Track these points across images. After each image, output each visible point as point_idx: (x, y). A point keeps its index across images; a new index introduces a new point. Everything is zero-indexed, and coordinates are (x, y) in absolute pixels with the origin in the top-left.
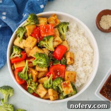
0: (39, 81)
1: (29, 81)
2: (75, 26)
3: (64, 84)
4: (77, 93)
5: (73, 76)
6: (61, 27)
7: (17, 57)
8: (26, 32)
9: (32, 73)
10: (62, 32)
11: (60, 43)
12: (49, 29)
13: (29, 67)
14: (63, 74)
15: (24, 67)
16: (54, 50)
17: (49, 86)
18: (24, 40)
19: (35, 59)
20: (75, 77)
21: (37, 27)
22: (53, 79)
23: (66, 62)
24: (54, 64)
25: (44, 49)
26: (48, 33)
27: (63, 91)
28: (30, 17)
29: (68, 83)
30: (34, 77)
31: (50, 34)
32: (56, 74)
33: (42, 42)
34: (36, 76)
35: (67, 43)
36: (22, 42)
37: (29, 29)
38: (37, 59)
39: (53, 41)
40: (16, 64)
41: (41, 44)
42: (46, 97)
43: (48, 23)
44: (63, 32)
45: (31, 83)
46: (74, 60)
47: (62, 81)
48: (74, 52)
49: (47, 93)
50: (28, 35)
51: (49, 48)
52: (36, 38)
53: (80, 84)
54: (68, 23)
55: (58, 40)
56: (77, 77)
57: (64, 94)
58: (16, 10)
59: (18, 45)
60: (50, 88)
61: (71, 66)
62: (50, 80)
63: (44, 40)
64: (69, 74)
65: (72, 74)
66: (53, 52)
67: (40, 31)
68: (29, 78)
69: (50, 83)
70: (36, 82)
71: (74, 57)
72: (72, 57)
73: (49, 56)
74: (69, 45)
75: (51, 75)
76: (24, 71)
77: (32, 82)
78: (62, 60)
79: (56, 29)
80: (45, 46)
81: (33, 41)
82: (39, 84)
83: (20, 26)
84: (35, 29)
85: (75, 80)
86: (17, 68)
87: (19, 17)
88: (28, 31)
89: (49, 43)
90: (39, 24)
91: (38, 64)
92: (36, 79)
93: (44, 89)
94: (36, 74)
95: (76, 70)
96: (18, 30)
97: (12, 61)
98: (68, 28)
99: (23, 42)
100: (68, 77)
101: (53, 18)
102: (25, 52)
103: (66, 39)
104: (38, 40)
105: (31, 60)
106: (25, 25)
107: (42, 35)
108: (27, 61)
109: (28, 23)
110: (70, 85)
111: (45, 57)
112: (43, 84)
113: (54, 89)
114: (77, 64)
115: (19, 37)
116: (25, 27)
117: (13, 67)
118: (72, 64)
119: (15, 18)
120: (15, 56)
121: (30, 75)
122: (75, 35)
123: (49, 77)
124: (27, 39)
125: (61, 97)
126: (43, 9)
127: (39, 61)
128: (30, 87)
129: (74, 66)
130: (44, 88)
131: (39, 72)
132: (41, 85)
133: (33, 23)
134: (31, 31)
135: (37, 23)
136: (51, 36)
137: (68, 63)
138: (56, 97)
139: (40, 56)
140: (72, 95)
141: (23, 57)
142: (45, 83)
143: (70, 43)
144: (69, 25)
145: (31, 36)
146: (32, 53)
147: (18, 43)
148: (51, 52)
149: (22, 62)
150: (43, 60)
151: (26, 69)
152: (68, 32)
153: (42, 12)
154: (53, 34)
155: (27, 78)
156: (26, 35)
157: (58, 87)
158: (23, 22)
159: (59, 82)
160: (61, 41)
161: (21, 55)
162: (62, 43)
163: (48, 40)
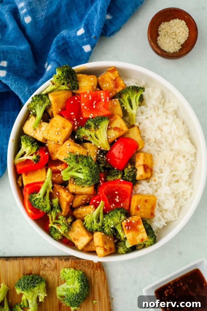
0: (75, 213)
1: (53, 215)
2: (157, 94)
3: (128, 224)
4: (155, 242)
5: (149, 206)
6: (125, 97)
7: (28, 160)
8: (49, 106)
9: (59, 196)
10: (128, 107)
11: (122, 133)
12: (99, 100)
13: (54, 182)
14: (128, 200)
15: (42, 183)
16: (108, 149)
17: (95, 226)
18: (44, 125)
19: (67, 166)
20: (153, 208)
21: (74, 94)
22: (105, 213)
23: (135, 175)
24: (109, 179)
25: (88, 145)
26: (97, 110)
27: (126, 238)
28: (59, 73)
29: (138, 223)
30: (64, 205)
31: (101, 114)
32: (112, 201)
33: (83, 129)
34: (68, 203)
35: (140, 133)
36: (40, 127)
37: (56, 101)
38: (72, 168)
39: (108, 129)
40: (26, 174)
41: (82, 135)
42: (90, 248)
43: (99, 86)
44: (131, 106)
45: (57, 218)
46: (151, 170)
47: (123, 217)
48: (152, 152)
49: (92, 240)
50: (54, 113)
51: (98, 143)
52: (70, 119)
53: (163, 223)
54: (143, 89)
55: (118, 126)
56: (157, 207)
57: (128, 245)
58: (29, 54)
59: (32, 135)
60: (97, 231)
61: (144, 183)
62: (99, 214)
63: (88, 127)
64: (139, 201)
65: (146, 201)
66: (107, 152)
67: (80, 104)
68: (52, 207)
69: (98, 220)
70: (67, 217)
71: (152, 164)
72: (149, 163)
73: (98, 162)
74: (143, 138)
75: (102, 203)
76: (42, 191)
77: (60, 217)
78: (126, 171)
79: (116, 102)
80: (89, 139)
81: (64, 128)
82: (74, 219)
83: (37, 92)
84: (68, 101)
85: (152, 215)
86: (28, 185)
87: (36, 72)
88: (54, 105)
89: (97, 133)
90: (78, 88)
91: (74, 179)
92: (68, 210)
93: (84, 232)
94: (68, 199)
95: (156, 191)
96: (33, 101)
97: (19, 168)
98: (141, 99)
99: (43, 129)
100: (138, 209)
101: (111, 75)
102: (47, 150)
103: (137, 124)
104: (74, 125)
105: (59, 168)
106: (48, 90)
107: (85, 115)
108: (49, 170)
109: (54, 87)
110: (141, 227)
111: (89, 165)
112: (83, 221)
113: (105, 234)
114: (157, 180)
115: (35, 115)
116: (47, 94)
117: (19, 182)
118: (147, 179)
119: (28, 73)
120: (25, 158)
121: (55, 201)
122: (158, 116)
123: (96, 206)
124: (52, 121)
125: (121, 250)
126: (90, 53)
127: (77, 171)
128: (55, 226)
129: (152, 182)
130: (86, 229)
131: (74, 195)
132: (78, 223)
133: (64, 87)
134: (61, 105)
135: (74, 88)
136: (102, 118)
137: (138, 177)
138: (111, 249)
139: (77, 162)
140: (144, 246)
141: (42, 159)
142: (87, 219)
143: (144, 131)
144: (144, 93)
145: (60, 114)
146: (60, 154)
147: (32, 130)
148: (102, 151)
149: (39, 171)
150: (83, 170)
151: (48, 187)
152: (142, 107)
153: (86, 62)
154: (107, 112)
155: (48, 207)
156: (50, 112)
157: (115, 229)
158: (44, 82)
159: (116, 219)
160: (125, 129)
161: (38, 157)
162: (127, 133)
163: (97, 127)
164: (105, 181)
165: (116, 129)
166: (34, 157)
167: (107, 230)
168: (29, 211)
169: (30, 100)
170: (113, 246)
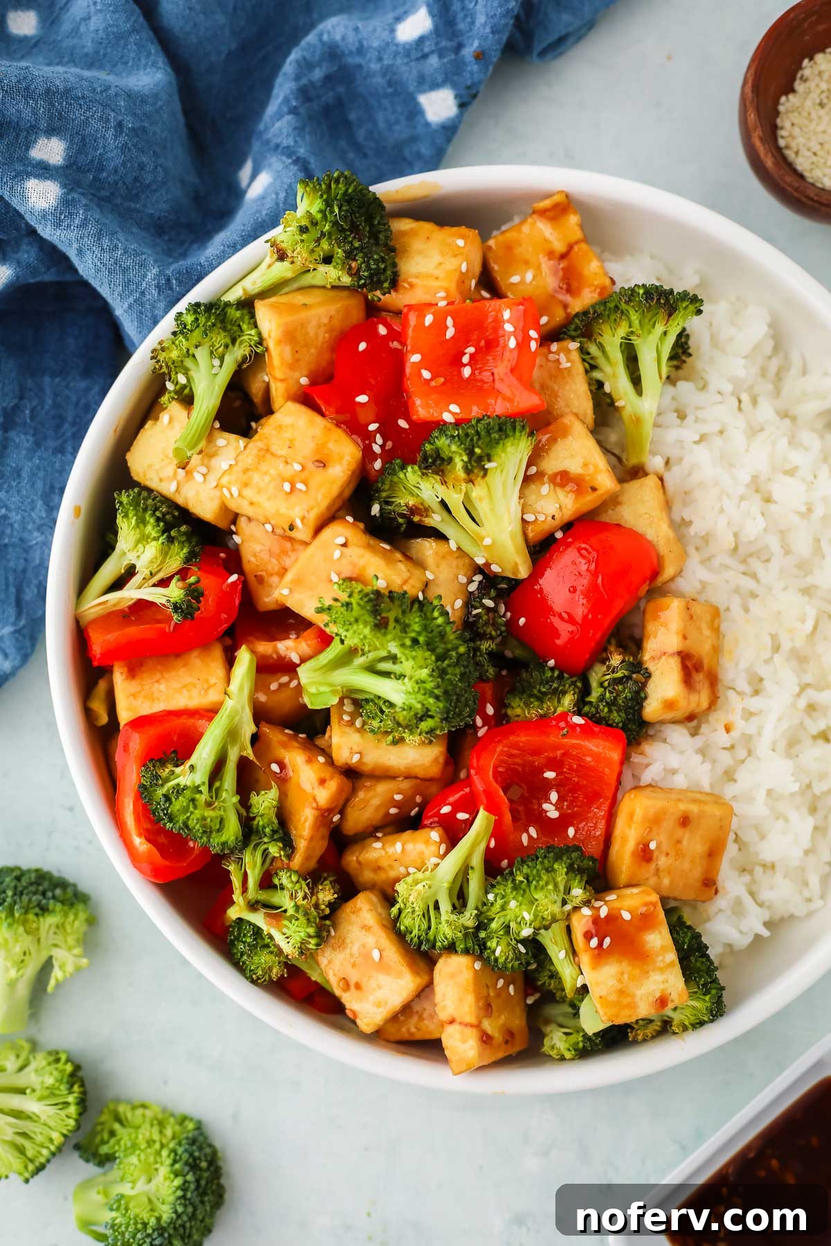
0: (352, 859)
1: (252, 864)
2: (755, 330)
3: (601, 927)
4: (717, 1011)
5: (694, 845)
6: (611, 339)
7: (141, 607)
8: (256, 360)
9: (282, 780)
10: (617, 382)
11: (589, 501)
12: (490, 344)
13: (260, 715)
14: (600, 812)
15: (210, 713)
16: (523, 573)
17: (447, 926)
18: (229, 444)
19: (325, 640)
20: (714, 853)
21: (373, 311)
22: (494, 868)
23: (639, 698)
24: (519, 709)
25: (427, 548)
26: (476, 389)
27: (584, 989)
28: (308, 204)
29: (645, 921)
30: (305, 824)
31: (500, 407)
32: (528, 812)
33: (411, 475)
34: (324, 815)
35: (668, 505)
36: (208, 454)
37: (290, 336)
38: (353, 652)
39: (527, 479)
40: (133, 672)
41: (404, 500)
42: (411, 1028)
43: (488, 282)
44: (636, 381)
45: (267, 882)
46: (713, 680)
47: (578, 892)
48: (719, 598)
49: (426, 990)
50: (278, 391)
51: (477, 540)
52: (355, 428)
53: (754, 923)
54: (694, 302)
55: (574, 467)
56: (731, 850)
57: (593, 1020)
58: (171, 116)
59: (169, 489)
60: (451, 948)
61: (678, 735)
62: (465, 870)
63: (436, 465)
64: (655, 821)
65: (685, 821)
66: (514, 584)
67: (399, 359)
68: (249, 831)
69: (460, 898)
70: (313, 877)
71: (717, 650)
72: (703, 648)
73: (470, 628)
74: (680, 527)
75: (483, 819)
76: (204, 755)
77: (284, 879)
78: (597, 675)
79: (567, 355)
80: (436, 520)
81: (322, 463)
82: (348, 889)
83: (200, 293)
84: (343, 341)
85: (709, 884)
86: (139, 723)
87: (197, 199)
88: (278, 355)
89: (477, 492)
90: (395, 284)
91: (358, 702)
92: (321, 847)
93: (393, 954)
94: (324, 796)
95: (729, 776)
96: (181, 330)
97: (99, 643)
98: (681, 351)
99: (222, 463)
100: (645, 855)
101: (544, 229)
102: (234, 561)
103: (655, 463)
104: (368, 455)
105: (289, 648)
106: (253, 284)
107: (422, 409)
108: (244, 658)
109: (282, 270)
110: (659, 940)
111: (433, 643)
112: (389, 898)
113: (491, 966)
114: (740, 725)
115: (187, 400)
116: (247, 305)
117: (99, 707)
118: (692, 720)
119: (158, 204)
120: (130, 593)
121: (265, 802)
122: (754, 431)
123: (453, 833)
124: (267, 429)
125: (557, 1040)
126: (450, 130)
127: (372, 669)
128: (258, 919)
129: (714, 733)
130: (400, 936)
131: (353, 775)
132: (363, 911)
133: (332, 274)
134: (310, 357)
135: (375, 281)
136: (504, 427)
137: (652, 709)
138: (510, 1035)
139: (381, 625)
140: (665, 1028)
141: (209, 603)
142: (411, 894)
143: (687, 496)
144: (695, 325)
145: (306, 399)
146: (298, 582)
147: (170, 468)
148: (490, 581)
149: (195, 658)
150: (406, 666)
151: (232, 734)
152: (684, 387)
153: (435, 161)
154: (527, 401)
155: (232, 830)
156: (256, 388)
157: (535, 947)
158: (234, 248)
159: (547, 902)
160: (606, 481)
161: (194, 593)
162: (613, 501)
163: (477, 466)
164: (500, 720)
165: (563, 479)
166: (175, 592)
167: (499, 950)
168: (139, 842)
169: (167, 324)
170: (518, 1021)
